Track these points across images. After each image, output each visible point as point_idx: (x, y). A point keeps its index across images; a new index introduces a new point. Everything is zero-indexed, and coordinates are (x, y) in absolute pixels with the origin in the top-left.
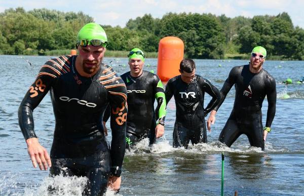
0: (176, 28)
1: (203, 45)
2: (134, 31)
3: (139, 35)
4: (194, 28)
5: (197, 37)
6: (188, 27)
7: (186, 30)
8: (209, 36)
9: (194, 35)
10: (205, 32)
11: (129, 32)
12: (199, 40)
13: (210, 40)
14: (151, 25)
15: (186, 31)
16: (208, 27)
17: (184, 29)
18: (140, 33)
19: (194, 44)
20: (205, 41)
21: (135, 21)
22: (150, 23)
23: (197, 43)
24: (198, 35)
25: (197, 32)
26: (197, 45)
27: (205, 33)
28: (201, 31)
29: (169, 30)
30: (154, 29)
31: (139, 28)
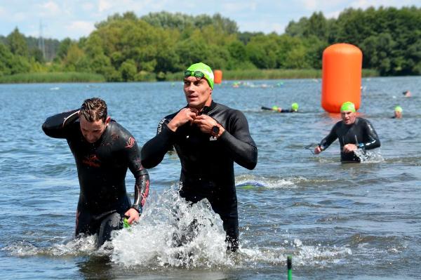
0: (360, 31)
1: (403, 54)
2: (297, 39)
3: (304, 45)
4: (388, 30)
5: (392, 43)
6: (379, 29)
7: (376, 33)
8: (412, 41)
9: (387, 40)
10: (405, 35)
11: (290, 40)
12: (397, 47)
13: (413, 47)
14: (323, 29)
15: (376, 36)
16: (410, 28)
17: (372, 32)
18: (306, 41)
19: (389, 55)
20: (405, 48)
21: (298, 24)
22: (320, 27)
23: (393, 52)
24: (395, 40)
25: (392, 36)
26: (394, 56)
27: (405, 37)
28: (398, 33)
29: (350, 35)
30: (327, 34)
31: (305, 34)
